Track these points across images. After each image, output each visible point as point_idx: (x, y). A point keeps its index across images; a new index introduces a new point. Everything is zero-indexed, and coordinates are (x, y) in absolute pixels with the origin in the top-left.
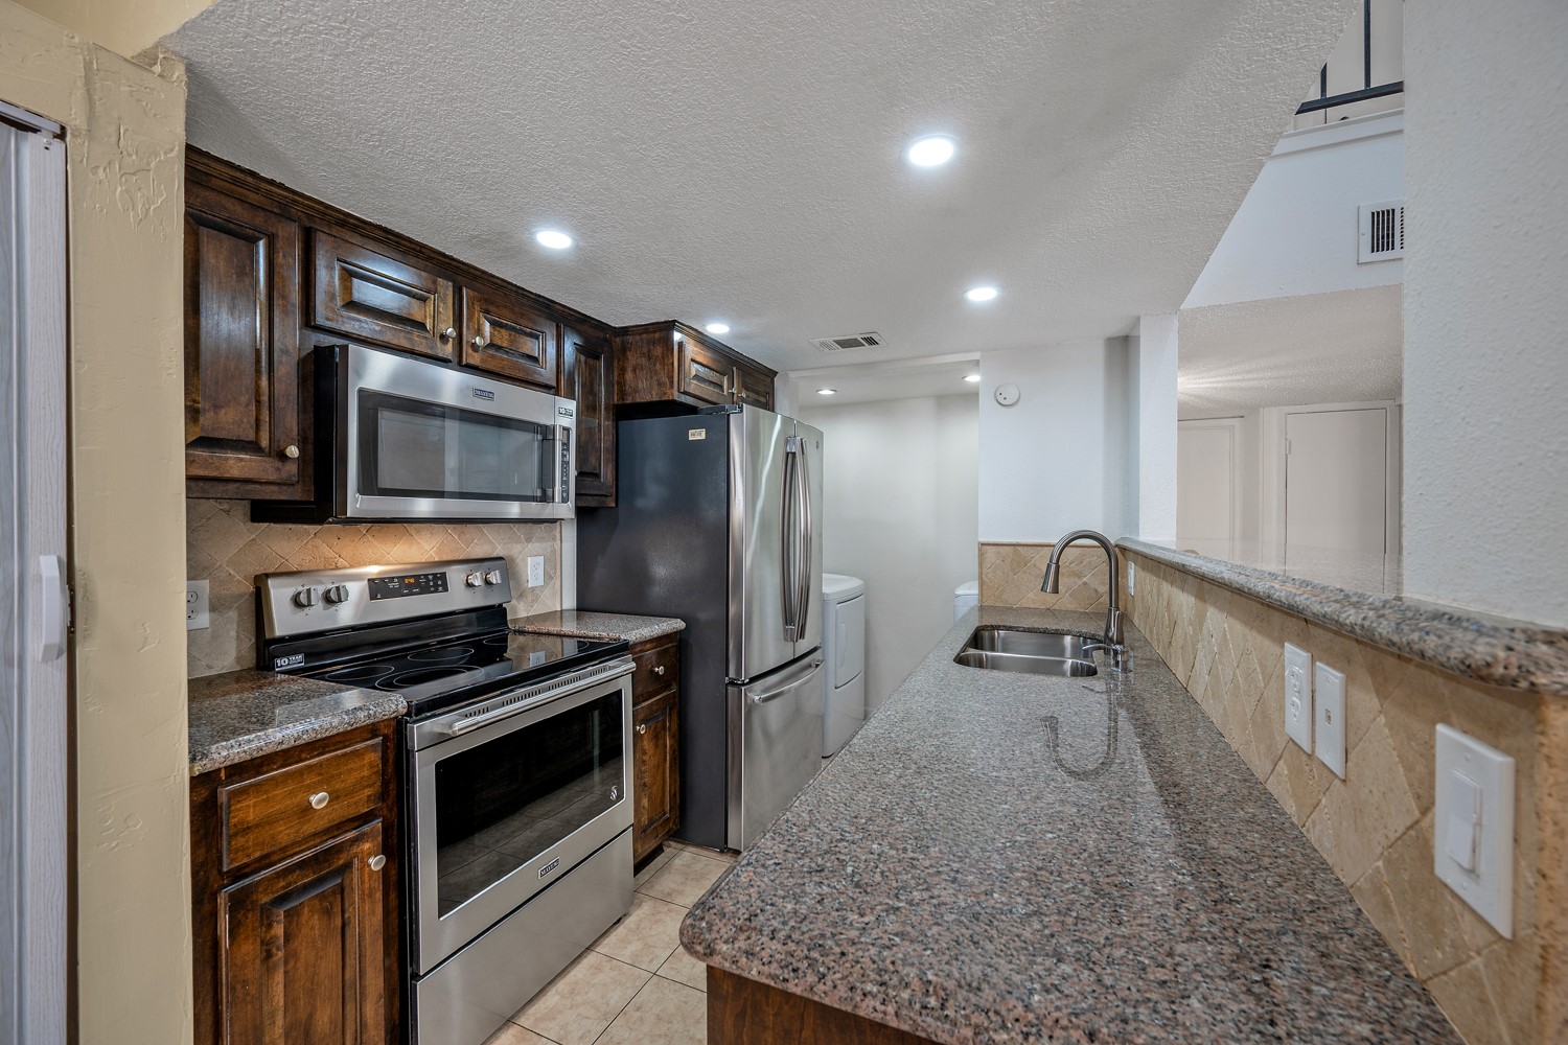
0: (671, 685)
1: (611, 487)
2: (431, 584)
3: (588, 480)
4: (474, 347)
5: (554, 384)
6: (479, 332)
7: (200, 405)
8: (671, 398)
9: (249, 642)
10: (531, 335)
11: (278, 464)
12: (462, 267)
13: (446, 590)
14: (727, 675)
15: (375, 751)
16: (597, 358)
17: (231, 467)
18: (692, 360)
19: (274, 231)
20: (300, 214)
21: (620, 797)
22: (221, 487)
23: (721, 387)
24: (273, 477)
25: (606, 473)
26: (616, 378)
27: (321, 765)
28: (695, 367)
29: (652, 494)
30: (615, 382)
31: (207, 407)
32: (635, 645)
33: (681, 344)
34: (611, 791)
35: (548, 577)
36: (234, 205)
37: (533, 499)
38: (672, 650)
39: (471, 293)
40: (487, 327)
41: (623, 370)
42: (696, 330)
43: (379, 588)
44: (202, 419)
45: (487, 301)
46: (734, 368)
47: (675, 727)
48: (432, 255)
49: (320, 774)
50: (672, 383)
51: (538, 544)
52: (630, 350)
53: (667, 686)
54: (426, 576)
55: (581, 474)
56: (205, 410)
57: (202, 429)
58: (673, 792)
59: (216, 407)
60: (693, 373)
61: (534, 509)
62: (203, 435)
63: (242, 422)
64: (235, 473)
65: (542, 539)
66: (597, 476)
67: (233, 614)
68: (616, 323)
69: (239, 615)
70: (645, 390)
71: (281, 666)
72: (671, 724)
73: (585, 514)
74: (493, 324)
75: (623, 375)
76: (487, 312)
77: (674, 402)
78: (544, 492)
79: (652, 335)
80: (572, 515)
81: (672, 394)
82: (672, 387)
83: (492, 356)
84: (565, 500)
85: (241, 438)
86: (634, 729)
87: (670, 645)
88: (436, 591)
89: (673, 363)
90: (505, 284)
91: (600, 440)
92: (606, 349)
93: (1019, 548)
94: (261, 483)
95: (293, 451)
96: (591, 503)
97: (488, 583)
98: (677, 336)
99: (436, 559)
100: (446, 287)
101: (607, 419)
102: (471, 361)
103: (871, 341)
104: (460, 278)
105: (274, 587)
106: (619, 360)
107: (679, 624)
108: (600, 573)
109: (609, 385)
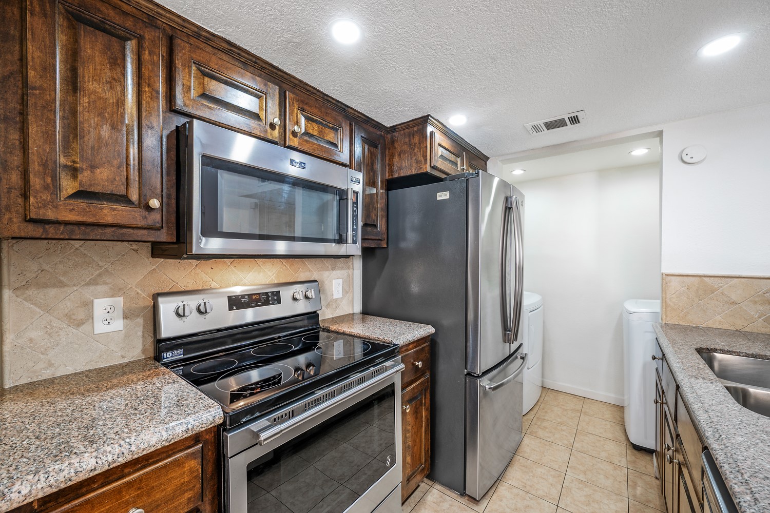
0: (426, 373)
1: (384, 234)
2: (270, 299)
3: (370, 229)
4: (294, 134)
5: (348, 163)
6: (297, 123)
7: (78, 165)
8: (425, 171)
9: (150, 340)
10: (333, 128)
11: (146, 213)
12: (286, 76)
13: (279, 302)
14: (466, 368)
15: (195, 458)
16: (376, 147)
17: (106, 215)
18: (440, 145)
19: (142, 34)
20: (164, 25)
21: (393, 462)
22: (100, 231)
23: (456, 165)
24: (142, 223)
25: (381, 224)
26: (387, 162)
27: (141, 480)
28: (441, 149)
29: (411, 239)
30: (387, 164)
31: (84, 167)
32: (403, 346)
33: (432, 133)
34: (387, 460)
35: (345, 292)
36: (107, 9)
37: (334, 241)
38: (427, 349)
39: (292, 95)
40: (303, 120)
41: (392, 156)
42: (442, 124)
43: (235, 303)
44: (80, 177)
45: (302, 102)
46: (464, 153)
47: (428, 402)
48: (264, 65)
49: (139, 489)
50: (426, 160)
51: (339, 271)
52: (397, 142)
53: (423, 374)
54: (267, 293)
55: (365, 225)
56: (82, 169)
57: (81, 184)
58: (427, 449)
59: (93, 167)
60: (440, 154)
61: (333, 248)
62: (82, 189)
63: (115, 179)
64: (109, 219)
65: (342, 268)
66: (375, 226)
67: (140, 321)
68: (388, 124)
69: (144, 321)
70: (406, 167)
71: (167, 358)
72: (426, 401)
73: (368, 253)
74: (308, 119)
75: (392, 159)
76: (303, 110)
77: (426, 174)
78: (340, 236)
79: (411, 129)
80: (359, 253)
81: (426, 168)
82: (426, 163)
83: (307, 141)
84: (354, 242)
85: (114, 193)
86: (402, 408)
87: (425, 345)
88: (273, 304)
89: (427, 146)
90: (315, 91)
91: (377, 202)
92: (381, 141)
93: (706, 279)
94: (133, 228)
95: (155, 203)
96: (373, 244)
97: (307, 297)
98: (430, 129)
99: (276, 282)
100: (274, 90)
101: (382, 188)
102: (292, 144)
103: (575, 120)
104: (285, 85)
105: (162, 303)
106: (389, 150)
107: (430, 330)
108: (378, 291)
109: (383, 166)
